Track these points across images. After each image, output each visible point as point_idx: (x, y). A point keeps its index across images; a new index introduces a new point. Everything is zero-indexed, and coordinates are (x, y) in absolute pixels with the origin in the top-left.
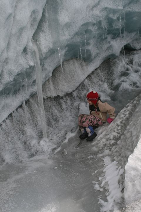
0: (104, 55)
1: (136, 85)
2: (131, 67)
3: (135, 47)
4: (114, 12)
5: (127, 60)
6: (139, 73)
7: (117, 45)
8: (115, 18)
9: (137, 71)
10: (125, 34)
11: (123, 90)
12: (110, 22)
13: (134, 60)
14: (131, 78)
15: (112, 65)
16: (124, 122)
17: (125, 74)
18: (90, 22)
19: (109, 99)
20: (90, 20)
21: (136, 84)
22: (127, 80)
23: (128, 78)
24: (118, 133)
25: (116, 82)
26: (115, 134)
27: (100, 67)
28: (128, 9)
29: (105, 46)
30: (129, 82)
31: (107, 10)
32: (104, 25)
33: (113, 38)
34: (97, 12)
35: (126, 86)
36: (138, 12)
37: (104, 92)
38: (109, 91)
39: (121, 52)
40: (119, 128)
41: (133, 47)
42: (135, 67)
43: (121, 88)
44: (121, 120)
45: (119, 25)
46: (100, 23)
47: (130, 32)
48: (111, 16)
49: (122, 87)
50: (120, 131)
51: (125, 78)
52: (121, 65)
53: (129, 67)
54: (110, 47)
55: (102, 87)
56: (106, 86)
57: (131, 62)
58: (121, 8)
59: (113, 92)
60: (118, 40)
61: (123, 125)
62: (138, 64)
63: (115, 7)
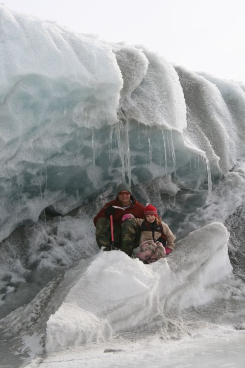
0: (17, 220)
1: (60, 263)
2: (55, 238)
3: (60, 211)
4: (33, 166)
5: (49, 228)
6: (65, 247)
7: (35, 208)
8: (34, 172)
9: (62, 245)
10: (46, 193)
11: (43, 268)
12: (28, 177)
13: (58, 229)
14: (54, 252)
15: (27, 236)
16: (44, 301)
17: (45, 248)
18: (3, 178)
19: (23, 280)
20: (3, 176)
21: (60, 261)
22: (49, 255)
23: (49, 253)
24: (37, 314)
25: (33, 258)
26: (33, 315)
27: (9, 238)
28: (51, 163)
29: (19, 208)
30: (51, 258)
31: (25, 163)
32: (20, 181)
33: (30, 198)
34: (12, 165)
35: (47, 263)
36: (64, 167)
37: (16, 271)
38: (23, 270)
39: (40, 217)
40: (39, 308)
41: (58, 211)
42: (60, 238)
43: (40, 267)
44: (41, 300)
45: (39, 182)
46: (15, 178)
47: (53, 189)
48: (29, 170)
49: (42, 264)
50: (39, 311)
51: (46, 253)
52: (40, 235)
53: (51, 238)
54: (25, 210)
55: (13, 265)
56: (19, 263)
57: (54, 232)
58: (41, 162)
59: (29, 271)
60: (37, 200)
61: (43, 304)
62: (65, 234)
63: (34, 161)
